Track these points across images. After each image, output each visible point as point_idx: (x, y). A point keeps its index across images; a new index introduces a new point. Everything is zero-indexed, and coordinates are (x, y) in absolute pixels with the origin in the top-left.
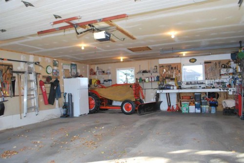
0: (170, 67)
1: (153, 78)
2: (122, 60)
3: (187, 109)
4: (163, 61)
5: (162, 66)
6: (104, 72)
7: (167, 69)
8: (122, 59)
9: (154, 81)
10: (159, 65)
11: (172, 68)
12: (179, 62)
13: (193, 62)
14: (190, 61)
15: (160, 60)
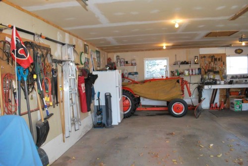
0: (214, 58)
1: (194, 71)
2: (164, 48)
3: (240, 107)
4: (204, 51)
5: (204, 57)
6: (127, 62)
7: (210, 60)
8: (164, 45)
9: (196, 74)
10: (200, 55)
11: (216, 59)
12: (224, 52)
13: (239, 53)
14: (236, 52)
15: (201, 49)
